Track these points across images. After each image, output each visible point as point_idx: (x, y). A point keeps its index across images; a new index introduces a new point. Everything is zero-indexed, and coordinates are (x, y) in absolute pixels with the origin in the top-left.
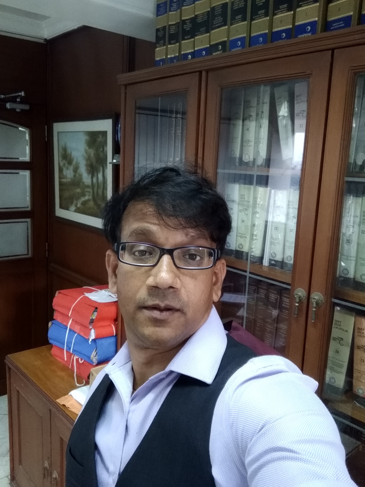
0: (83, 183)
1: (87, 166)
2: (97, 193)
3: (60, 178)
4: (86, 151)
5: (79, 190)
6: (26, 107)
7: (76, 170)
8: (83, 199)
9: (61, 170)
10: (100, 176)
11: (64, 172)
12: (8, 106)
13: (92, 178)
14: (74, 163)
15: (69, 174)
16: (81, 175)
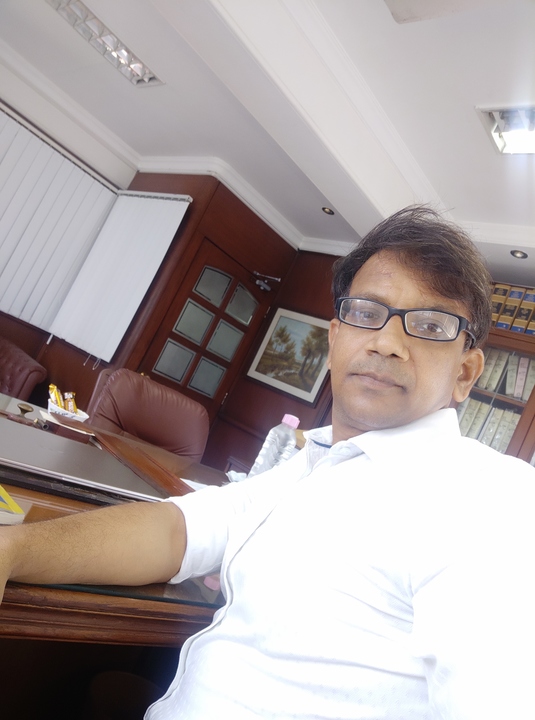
0: (294, 360)
1: (304, 349)
2: (307, 371)
3: (266, 348)
4: (308, 339)
5: (285, 363)
6: (268, 289)
7: (289, 348)
8: (288, 371)
9: (270, 343)
10: (316, 361)
11: (274, 346)
12: (258, 282)
13: (306, 359)
14: (290, 343)
15: (280, 348)
16: (293, 354)
